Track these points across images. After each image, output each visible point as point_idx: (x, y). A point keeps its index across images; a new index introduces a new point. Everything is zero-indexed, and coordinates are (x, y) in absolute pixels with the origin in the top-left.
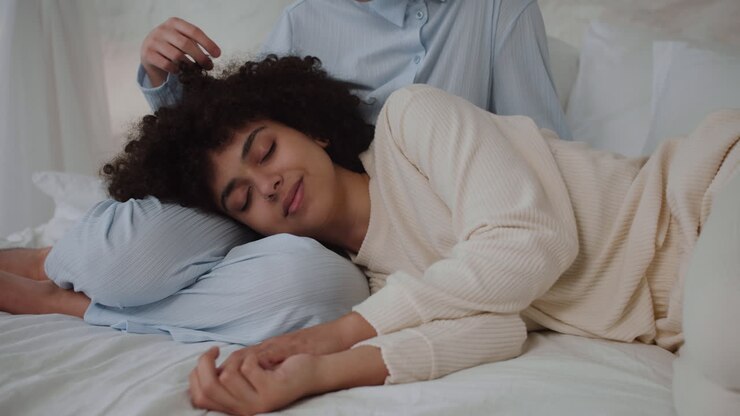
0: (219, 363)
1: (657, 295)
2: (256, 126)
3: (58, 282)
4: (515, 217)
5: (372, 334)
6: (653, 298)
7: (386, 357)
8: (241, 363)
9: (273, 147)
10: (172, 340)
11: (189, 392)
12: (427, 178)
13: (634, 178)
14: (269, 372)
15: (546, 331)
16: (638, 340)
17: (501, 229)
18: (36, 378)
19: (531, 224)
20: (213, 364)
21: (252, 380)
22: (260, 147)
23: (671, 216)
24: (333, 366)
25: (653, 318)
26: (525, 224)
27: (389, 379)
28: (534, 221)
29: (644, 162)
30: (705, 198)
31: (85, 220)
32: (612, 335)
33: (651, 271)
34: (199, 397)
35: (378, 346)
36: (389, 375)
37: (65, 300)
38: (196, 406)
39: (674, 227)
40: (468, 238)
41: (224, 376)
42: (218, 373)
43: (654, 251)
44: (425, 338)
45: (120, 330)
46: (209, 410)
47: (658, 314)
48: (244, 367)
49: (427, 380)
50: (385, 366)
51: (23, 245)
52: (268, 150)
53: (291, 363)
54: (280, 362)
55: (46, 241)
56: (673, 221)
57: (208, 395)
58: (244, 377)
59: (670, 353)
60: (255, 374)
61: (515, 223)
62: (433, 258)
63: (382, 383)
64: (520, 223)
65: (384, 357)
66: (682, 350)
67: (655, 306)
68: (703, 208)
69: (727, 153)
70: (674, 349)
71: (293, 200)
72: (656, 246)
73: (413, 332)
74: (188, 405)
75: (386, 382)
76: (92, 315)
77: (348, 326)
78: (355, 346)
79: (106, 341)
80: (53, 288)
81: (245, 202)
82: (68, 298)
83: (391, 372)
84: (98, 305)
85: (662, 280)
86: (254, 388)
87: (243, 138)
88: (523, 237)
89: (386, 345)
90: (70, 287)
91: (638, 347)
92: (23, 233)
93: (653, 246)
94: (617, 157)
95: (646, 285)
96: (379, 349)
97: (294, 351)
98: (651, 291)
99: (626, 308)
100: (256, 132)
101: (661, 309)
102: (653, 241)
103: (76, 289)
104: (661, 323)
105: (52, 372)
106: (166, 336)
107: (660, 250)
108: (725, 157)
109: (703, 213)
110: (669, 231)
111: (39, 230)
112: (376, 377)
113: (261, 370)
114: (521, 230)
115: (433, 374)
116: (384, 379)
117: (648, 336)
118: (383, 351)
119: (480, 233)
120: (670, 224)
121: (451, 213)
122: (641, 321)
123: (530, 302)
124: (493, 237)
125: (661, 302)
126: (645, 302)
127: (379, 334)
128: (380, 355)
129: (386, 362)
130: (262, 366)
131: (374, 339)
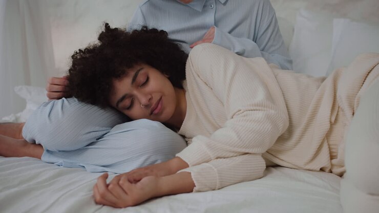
0: (108, 181)
1: (332, 147)
2: (139, 68)
3: (27, 139)
4: (255, 105)
5: (186, 166)
6: (330, 149)
7: (194, 177)
8: (119, 180)
9: (148, 79)
10: (86, 171)
11: (94, 196)
12: (212, 89)
13: (319, 88)
14: (133, 185)
15: (276, 166)
16: (322, 170)
17: (248, 112)
18: (16, 189)
19: (263, 108)
20: (105, 182)
21: (124, 188)
22: (141, 79)
23: (339, 107)
24: (166, 182)
25: (329, 158)
26: (260, 108)
27: (195, 189)
28: (264, 107)
29: (323, 79)
30: (356, 98)
31: (39, 108)
32: (308, 167)
33: (328, 135)
34: (98, 198)
35: (189, 172)
36: (195, 186)
37: (31, 149)
38: (97, 203)
39: (341, 113)
40: (232, 118)
41: (110, 187)
42: (107, 186)
43: (329, 125)
44: (213, 168)
45: (59, 166)
46: (104, 205)
47: (332, 157)
48: (121, 182)
49: (214, 190)
50: (193, 181)
51: (11, 121)
52: (145, 80)
53: (145, 180)
54: (139, 181)
55: (22, 120)
56: (340, 110)
57: (103, 196)
58: (120, 187)
59: (339, 177)
60: (126, 185)
61: (255, 108)
62: (216, 128)
63: (191, 191)
64: (258, 108)
65: (193, 177)
66: (345, 175)
67: (331, 153)
68: (355, 103)
69: (368, 75)
70: (341, 175)
71: (156, 108)
72: (331, 122)
73: (207, 164)
74: (93, 202)
75: (194, 190)
76: (45, 157)
77: (174, 163)
78: (178, 172)
79: (51, 171)
80: (25, 143)
81: (129, 105)
82: (33, 148)
83: (196, 185)
84: (48, 151)
85: (334, 139)
86: (126, 193)
87: (132, 74)
88: (259, 115)
89: (193, 171)
90: (34, 142)
91: (322, 173)
92: (10, 116)
93: (329, 123)
94: (309, 77)
95: (326, 141)
96: (190, 173)
97: (146, 175)
98: (329, 145)
99: (315, 154)
100: (139, 71)
101: (334, 154)
102: (329, 120)
103: (37, 142)
104: (334, 161)
105: (24, 186)
106: (82, 169)
107: (332, 125)
108: (366, 77)
109: (355, 106)
110: (337, 115)
111: (19, 115)
112: (188, 188)
113: (129, 184)
114: (258, 111)
115: (217, 187)
116: (193, 188)
117: (326, 168)
118: (192, 174)
119: (237, 115)
120: (338, 111)
121: (224, 106)
122: (323, 160)
123: (266, 150)
124: (245, 116)
125: (334, 150)
126: (325, 150)
127: (190, 166)
128: (191, 176)
129: (194, 180)
130: (130, 182)
131: (188, 169)
